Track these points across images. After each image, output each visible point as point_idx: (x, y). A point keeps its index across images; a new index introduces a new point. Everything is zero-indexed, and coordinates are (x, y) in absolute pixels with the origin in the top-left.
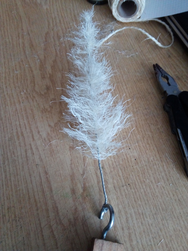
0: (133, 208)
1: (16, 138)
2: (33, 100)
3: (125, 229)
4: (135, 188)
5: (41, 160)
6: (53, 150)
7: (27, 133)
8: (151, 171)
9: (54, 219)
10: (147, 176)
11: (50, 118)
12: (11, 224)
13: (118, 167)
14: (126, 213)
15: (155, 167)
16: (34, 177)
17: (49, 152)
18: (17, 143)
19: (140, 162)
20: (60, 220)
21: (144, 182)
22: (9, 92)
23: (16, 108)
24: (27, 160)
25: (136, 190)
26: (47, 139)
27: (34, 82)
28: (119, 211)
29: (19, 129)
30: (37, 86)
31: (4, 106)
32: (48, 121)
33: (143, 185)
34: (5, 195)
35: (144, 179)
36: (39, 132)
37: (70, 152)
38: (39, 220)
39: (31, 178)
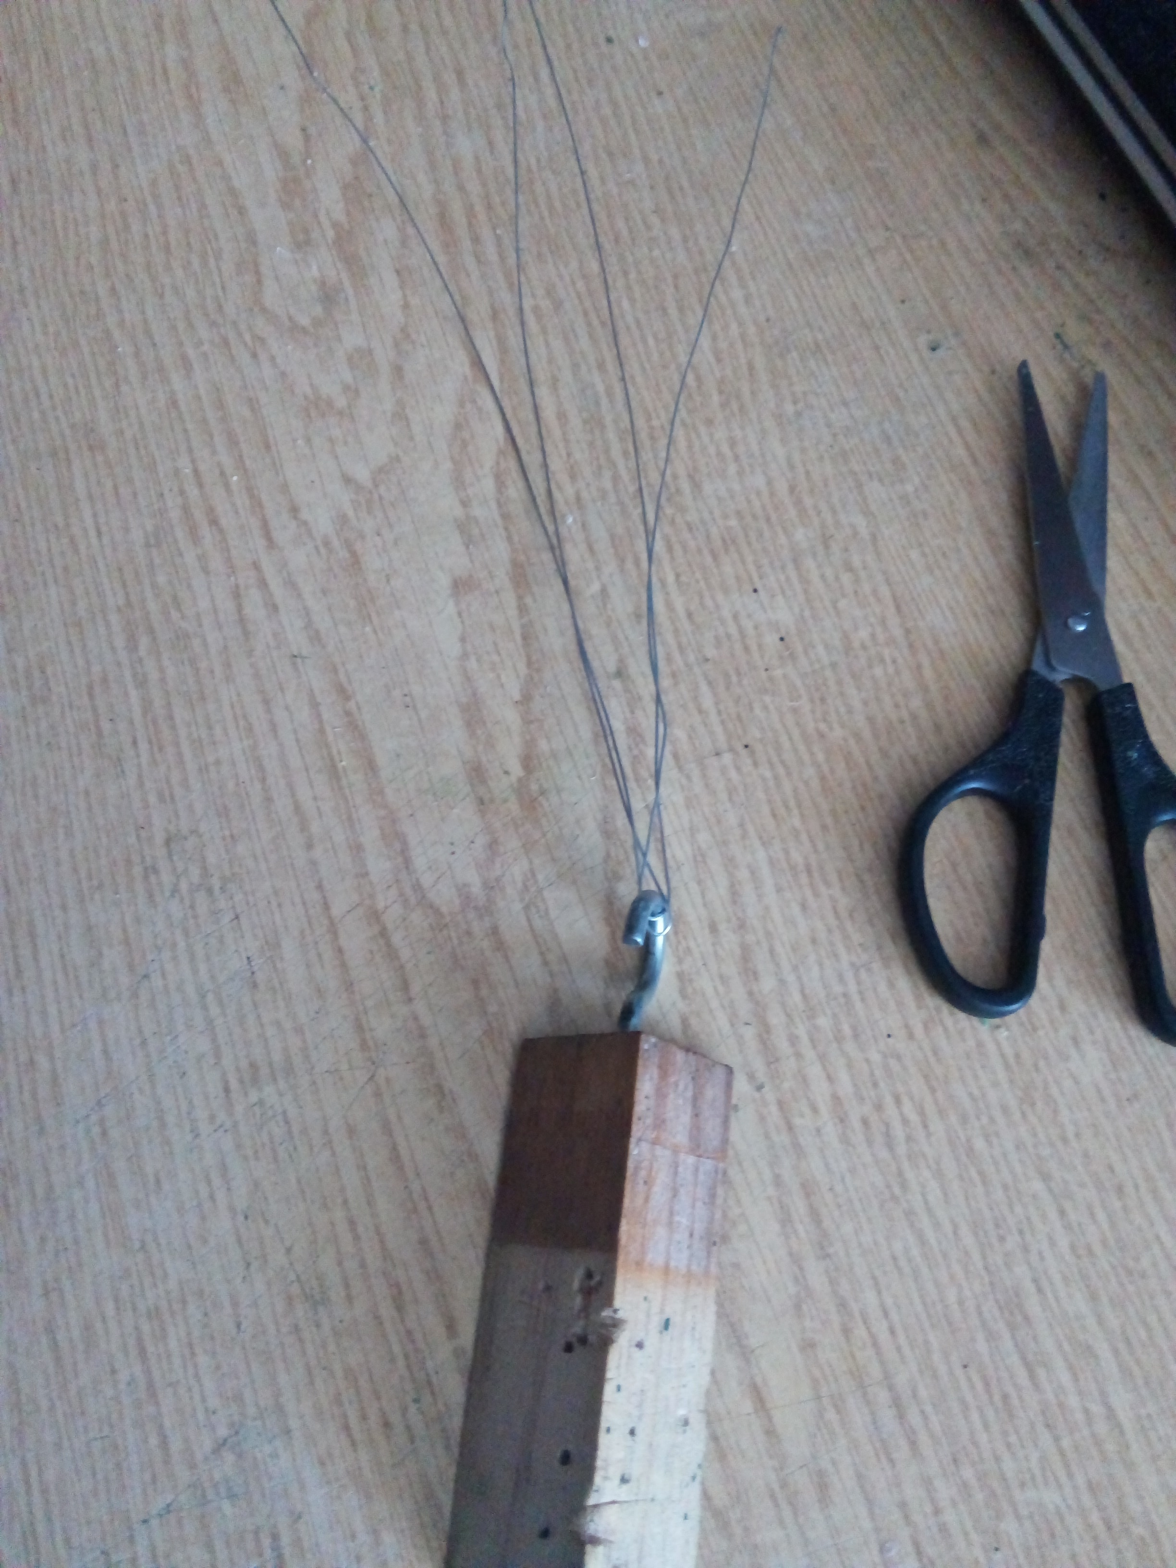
0: (764, 844)
1: (180, 533)
2: (254, 355)
3: (722, 927)
4: (775, 759)
5: (316, 638)
6: (369, 591)
7: (237, 513)
8: (859, 688)
9: (389, 887)
10: (837, 712)
11: (346, 443)
12: (187, 903)
13: (696, 670)
14: (730, 863)
15: (878, 671)
16: (287, 708)
17: (352, 603)
18: (190, 558)
19: (806, 652)
20: (417, 887)
21: (822, 736)
22: (127, 316)
23: (173, 393)
24: (246, 634)
25: (781, 771)
26: (336, 543)
27: (256, 265)
28: (695, 857)
29: (193, 492)
30: (269, 284)
31: (108, 383)
32: (336, 457)
33: (816, 748)
34: (148, 785)
35: (823, 726)
36: (294, 510)
37: (457, 603)
38: (320, 887)
39: (269, 711)
